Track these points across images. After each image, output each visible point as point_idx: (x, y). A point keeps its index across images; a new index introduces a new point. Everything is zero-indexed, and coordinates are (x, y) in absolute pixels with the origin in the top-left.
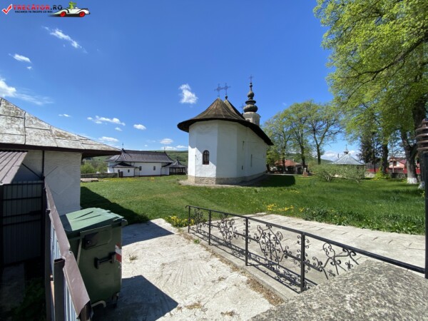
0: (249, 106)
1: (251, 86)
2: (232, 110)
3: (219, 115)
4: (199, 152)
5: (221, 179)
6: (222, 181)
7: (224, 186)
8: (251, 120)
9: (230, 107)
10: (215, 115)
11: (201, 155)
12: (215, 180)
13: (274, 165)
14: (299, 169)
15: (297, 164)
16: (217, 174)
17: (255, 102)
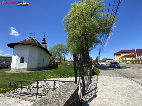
0: (43, 42)
1: (44, 36)
2: (36, 42)
3: (30, 43)
4: (19, 57)
5: (30, 69)
6: (30, 70)
7: (31, 71)
8: (44, 47)
9: (36, 41)
10: (29, 43)
11: (20, 59)
12: (26, 69)
13: (52, 62)
14: (59, 63)
15: (59, 61)
16: (28, 67)
17: (46, 41)
